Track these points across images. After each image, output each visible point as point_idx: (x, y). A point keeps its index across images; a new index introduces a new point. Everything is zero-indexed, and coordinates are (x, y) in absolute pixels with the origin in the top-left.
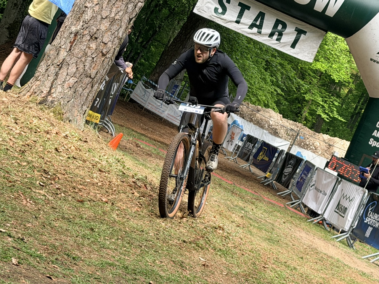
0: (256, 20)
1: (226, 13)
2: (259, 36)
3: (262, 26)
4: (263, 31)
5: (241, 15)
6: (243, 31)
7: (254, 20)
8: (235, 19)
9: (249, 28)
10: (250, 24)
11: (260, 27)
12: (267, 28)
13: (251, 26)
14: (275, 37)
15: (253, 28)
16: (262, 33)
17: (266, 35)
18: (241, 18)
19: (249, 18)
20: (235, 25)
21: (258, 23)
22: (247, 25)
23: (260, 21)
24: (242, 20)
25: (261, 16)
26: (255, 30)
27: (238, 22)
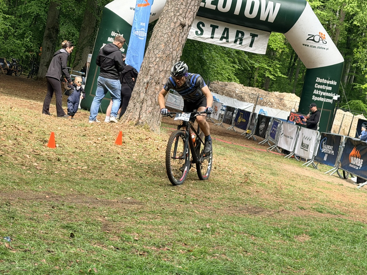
0: (224, 34)
1: (204, 34)
2: (227, 44)
3: (228, 37)
4: (230, 40)
5: (213, 33)
6: (215, 42)
7: (222, 35)
8: (210, 36)
9: (220, 40)
10: (220, 37)
11: (227, 38)
12: (232, 38)
13: (221, 39)
14: (238, 42)
16: (229, 41)
17: (231, 42)
18: (214, 35)
19: (219, 33)
20: (211, 40)
21: (225, 36)
22: (218, 38)
23: (227, 34)
24: (215, 36)
25: (226, 30)
26: (224, 40)
27: (212, 38)
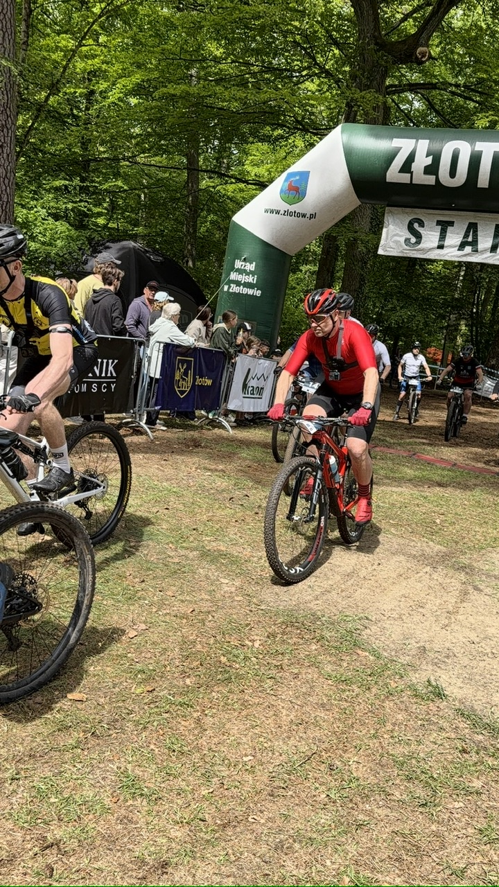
0: (466, 236)
1: (422, 241)
2: (477, 255)
3: (477, 241)
4: (481, 246)
5: (443, 236)
6: (452, 256)
7: (464, 238)
8: (436, 244)
9: (459, 250)
10: (459, 243)
11: (474, 243)
12: (485, 242)
15: (464, 247)
16: (479, 250)
17: (485, 250)
18: (444, 241)
19: (454, 238)
20: (438, 252)
21: (470, 239)
22: (455, 247)
23: (473, 236)
26: (468, 249)
27: (441, 247)
